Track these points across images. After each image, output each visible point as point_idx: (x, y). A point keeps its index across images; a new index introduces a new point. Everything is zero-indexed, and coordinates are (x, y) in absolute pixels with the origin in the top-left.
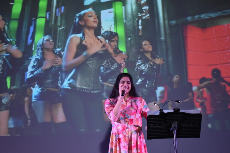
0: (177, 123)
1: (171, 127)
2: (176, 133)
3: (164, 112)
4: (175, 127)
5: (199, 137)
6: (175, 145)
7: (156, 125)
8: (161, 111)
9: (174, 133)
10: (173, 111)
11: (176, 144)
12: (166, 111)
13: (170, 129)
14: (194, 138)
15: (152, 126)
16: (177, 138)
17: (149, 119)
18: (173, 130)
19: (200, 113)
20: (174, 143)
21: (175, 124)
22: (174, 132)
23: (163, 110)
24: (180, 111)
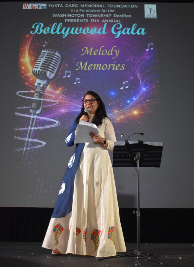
0: (140, 153)
1: (135, 156)
2: (139, 162)
3: (129, 144)
4: (138, 157)
5: (159, 166)
6: (137, 173)
7: (121, 155)
8: (127, 142)
9: (137, 162)
10: (137, 142)
11: (138, 173)
12: (130, 143)
13: (134, 158)
15: (117, 156)
16: (139, 166)
17: (115, 149)
18: (136, 160)
19: (161, 145)
21: (138, 155)
22: (137, 161)
23: (128, 141)
24: (143, 143)
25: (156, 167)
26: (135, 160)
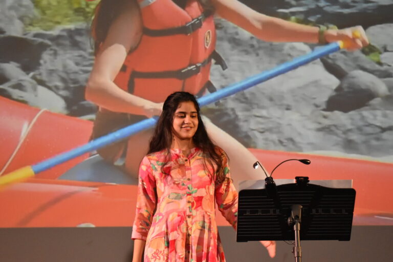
0: (302, 207)
1: (289, 215)
2: (299, 229)
3: (274, 184)
4: (297, 217)
5: (347, 237)
6: (296, 256)
7: (257, 212)
8: (269, 180)
9: (295, 229)
10: (294, 181)
11: (298, 253)
12: (278, 182)
13: (287, 220)
14: (337, 241)
15: (248, 214)
16: (300, 240)
17: (243, 199)
18: (294, 223)
19: (352, 187)
20: (294, 252)
21: (297, 211)
22: (295, 226)
23: (272, 179)
24: (310, 183)
25: (340, 240)
26: (290, 224)
